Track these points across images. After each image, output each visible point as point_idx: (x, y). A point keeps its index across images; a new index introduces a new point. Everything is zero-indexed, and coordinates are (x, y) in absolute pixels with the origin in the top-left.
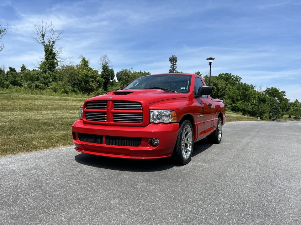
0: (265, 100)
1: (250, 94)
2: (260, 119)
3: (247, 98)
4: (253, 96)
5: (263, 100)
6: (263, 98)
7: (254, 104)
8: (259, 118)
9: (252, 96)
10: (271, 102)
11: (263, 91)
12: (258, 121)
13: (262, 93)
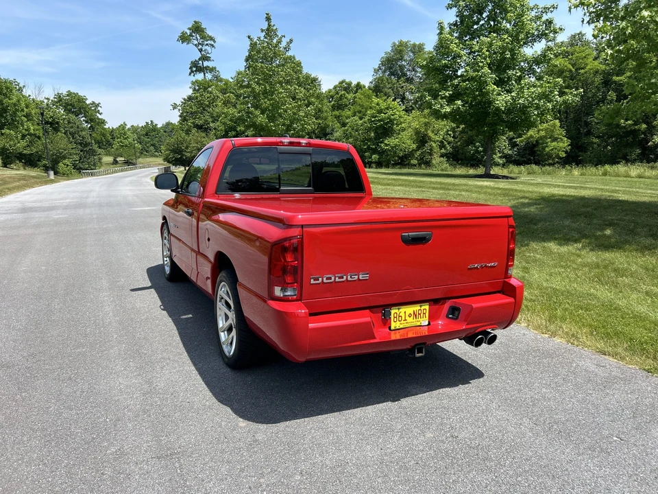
0: (58, 123)
1: (15, 105)
2: (55, 174)
3: (9, 118)
4: (25, 113)
5: (51, 124)
6: (51, 117)
7: (30, 135)
8: (52, 173)
9: (23, 110)
10: (72, 127)
11: (48, 99)
12: (52, 181)
13: (47, 105)
